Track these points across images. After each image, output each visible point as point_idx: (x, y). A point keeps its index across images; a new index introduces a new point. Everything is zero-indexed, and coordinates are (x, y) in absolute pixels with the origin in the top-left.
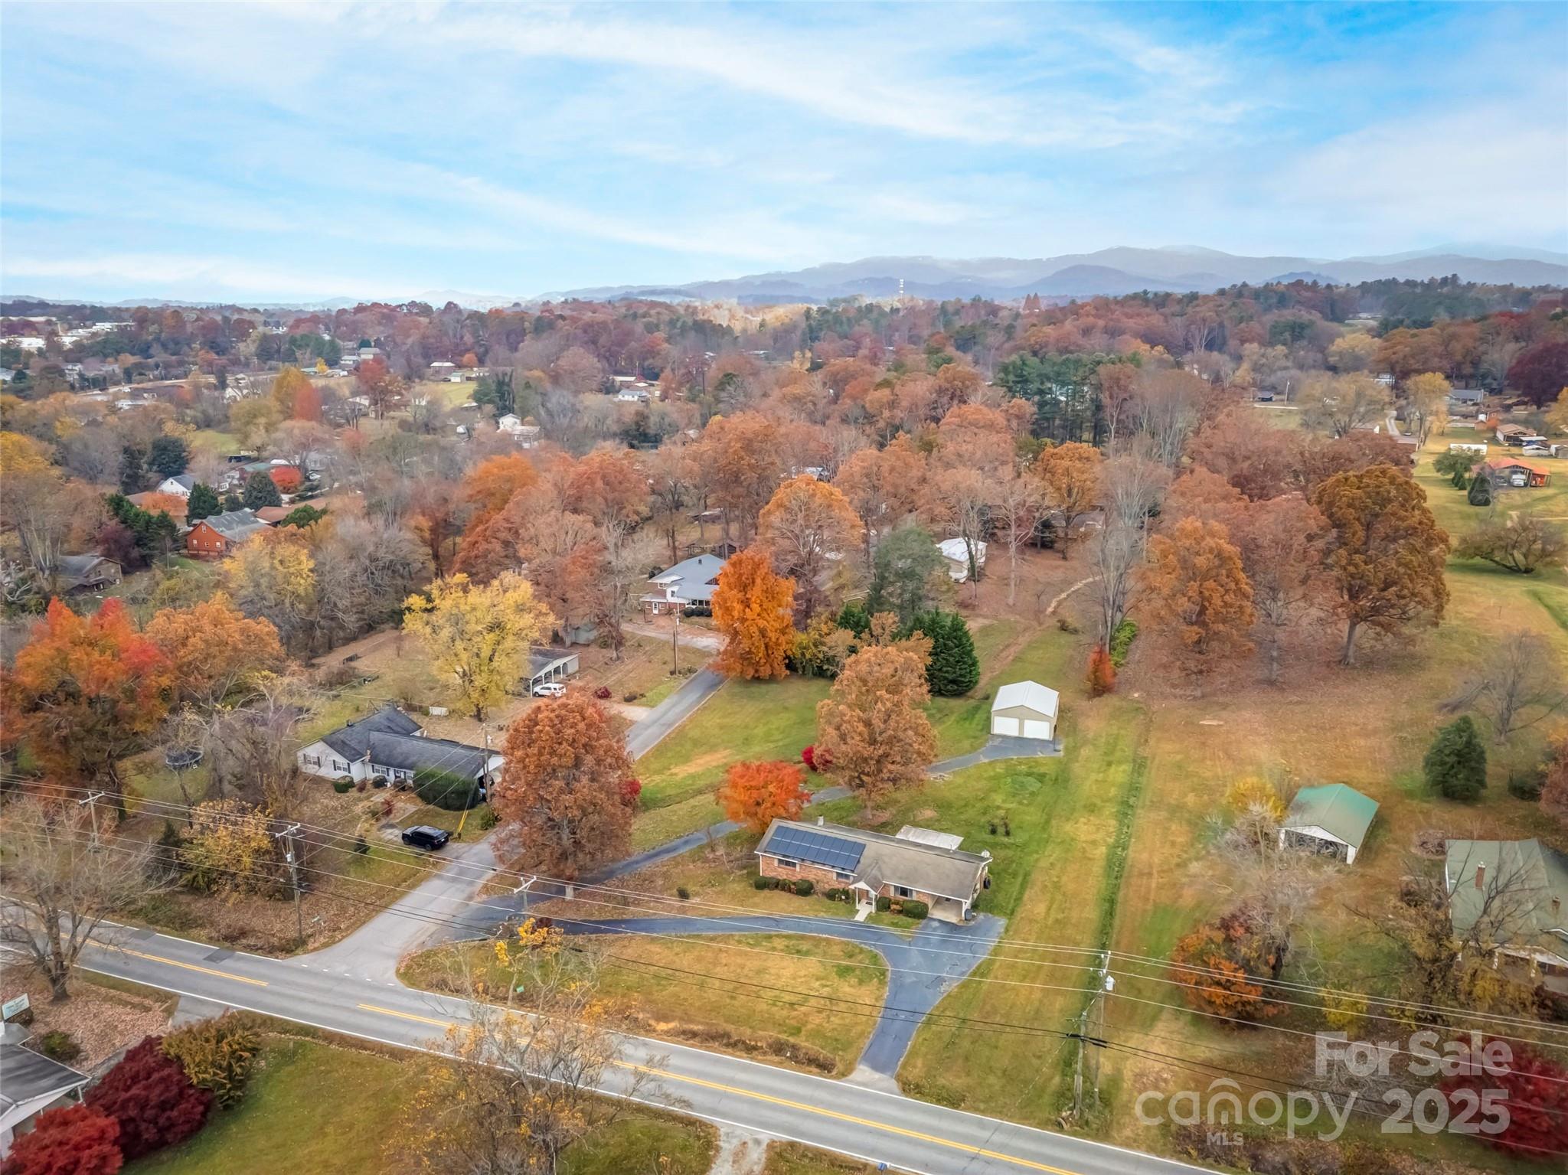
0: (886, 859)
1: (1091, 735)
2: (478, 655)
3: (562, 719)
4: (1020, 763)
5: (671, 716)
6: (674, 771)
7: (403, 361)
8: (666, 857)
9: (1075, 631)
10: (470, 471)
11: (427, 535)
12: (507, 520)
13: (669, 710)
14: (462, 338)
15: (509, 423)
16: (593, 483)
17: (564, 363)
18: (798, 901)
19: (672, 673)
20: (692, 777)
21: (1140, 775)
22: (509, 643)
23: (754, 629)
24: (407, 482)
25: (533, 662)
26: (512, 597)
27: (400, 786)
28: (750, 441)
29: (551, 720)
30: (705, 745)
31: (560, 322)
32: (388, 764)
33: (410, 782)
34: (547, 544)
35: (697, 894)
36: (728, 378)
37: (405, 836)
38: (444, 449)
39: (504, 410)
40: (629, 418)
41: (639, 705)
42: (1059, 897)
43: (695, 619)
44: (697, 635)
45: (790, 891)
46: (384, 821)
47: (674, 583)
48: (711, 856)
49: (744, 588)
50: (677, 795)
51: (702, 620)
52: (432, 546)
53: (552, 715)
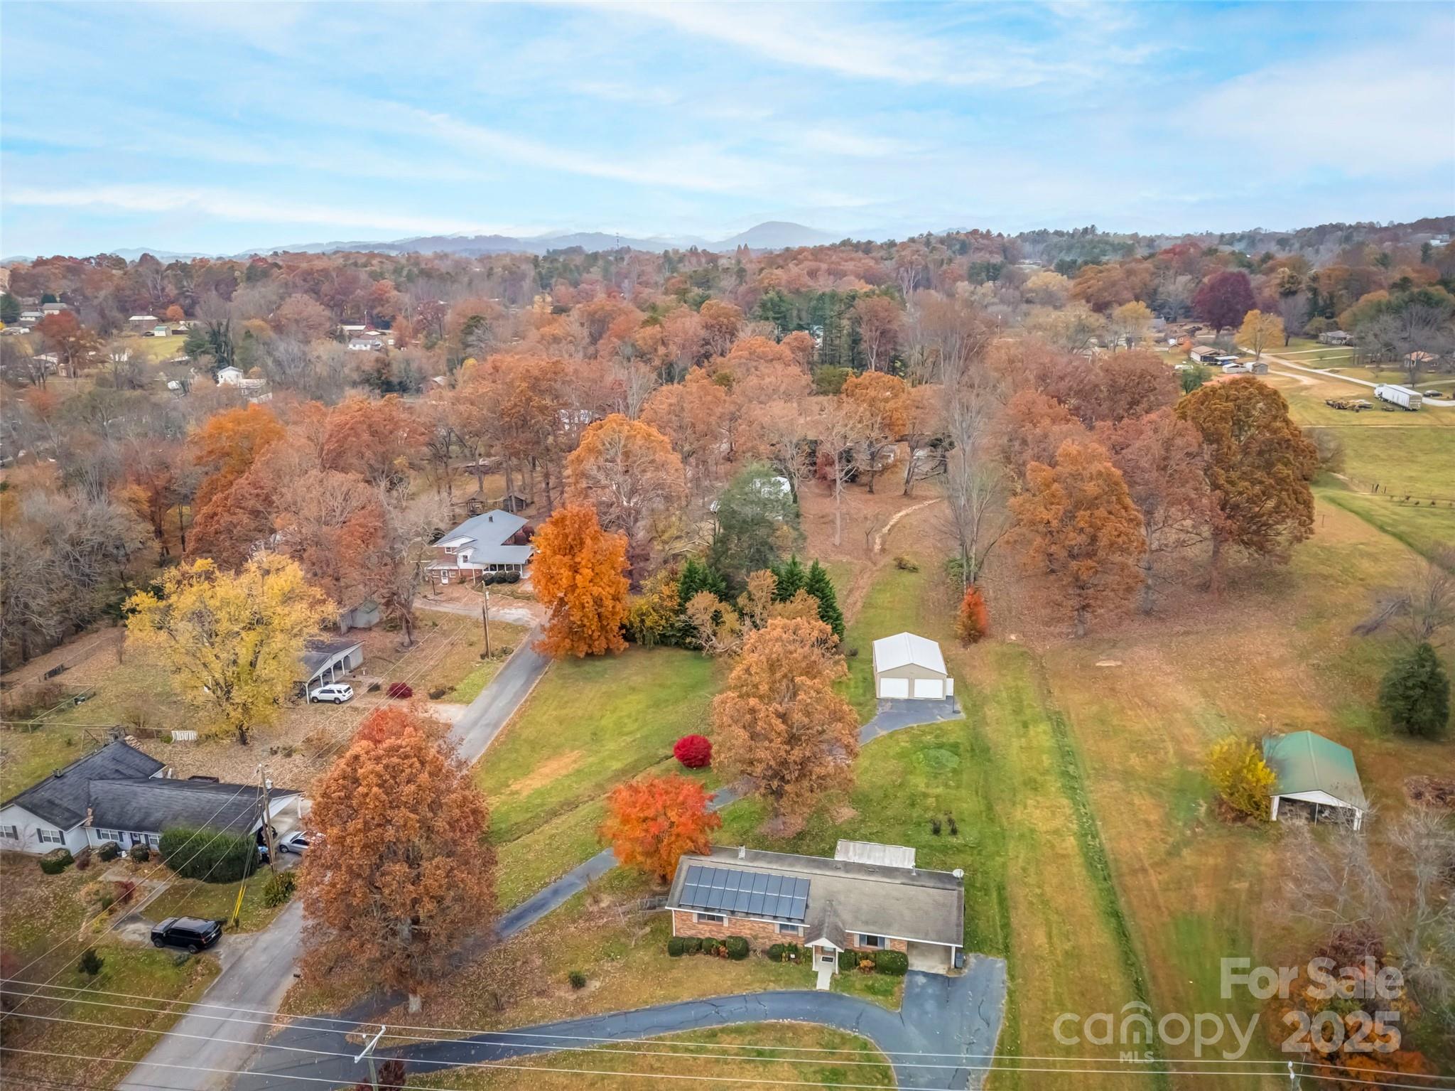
0: (842, 898)
1: (988, 691)
2: (235, 662)
3: (395, 771)
4: (924, 733)
5: (493, 713)
6: (514, 787)
7: (95, 315)
8: (534, 919)
9: (914, 570)
10: (191, 428)
11: (145, 507)
12: (255, 485)
13: (490, 705)
14: (163, 289)
15: (229, 376)
16: (357, 435)
17: (288, 309)
18: (734, 970)
19: (483, 657)
20: (539, 793)
21: (1064, 735)
22: (278, 642)
23: (587, 599)
24: (113, 444)
25: (307, 660)
26: (278, 583)
27: (142, 856)
28: (537, 379)
29: (379, 776)
30: (543, 747)
31: (276, 271)
32: (121, 827)
33: (155, 847)
34: (310, 511)
35: (594, 975)
36: (474, 322)
37: (155, 936)
38: (156, 406)
39: (223, 363)
40: (368, 366)
41: (451, 701)
42: (1054, 917)
43: (496, 587)
44: (503, 606)
45: (718, 953)
46: (121, 913)
47: (464, 546)
48: (595, 908)
49: (570, 550)
50: (526, 822)
51: (506, 588)
52: (153, 520)
53: (379, 768)
